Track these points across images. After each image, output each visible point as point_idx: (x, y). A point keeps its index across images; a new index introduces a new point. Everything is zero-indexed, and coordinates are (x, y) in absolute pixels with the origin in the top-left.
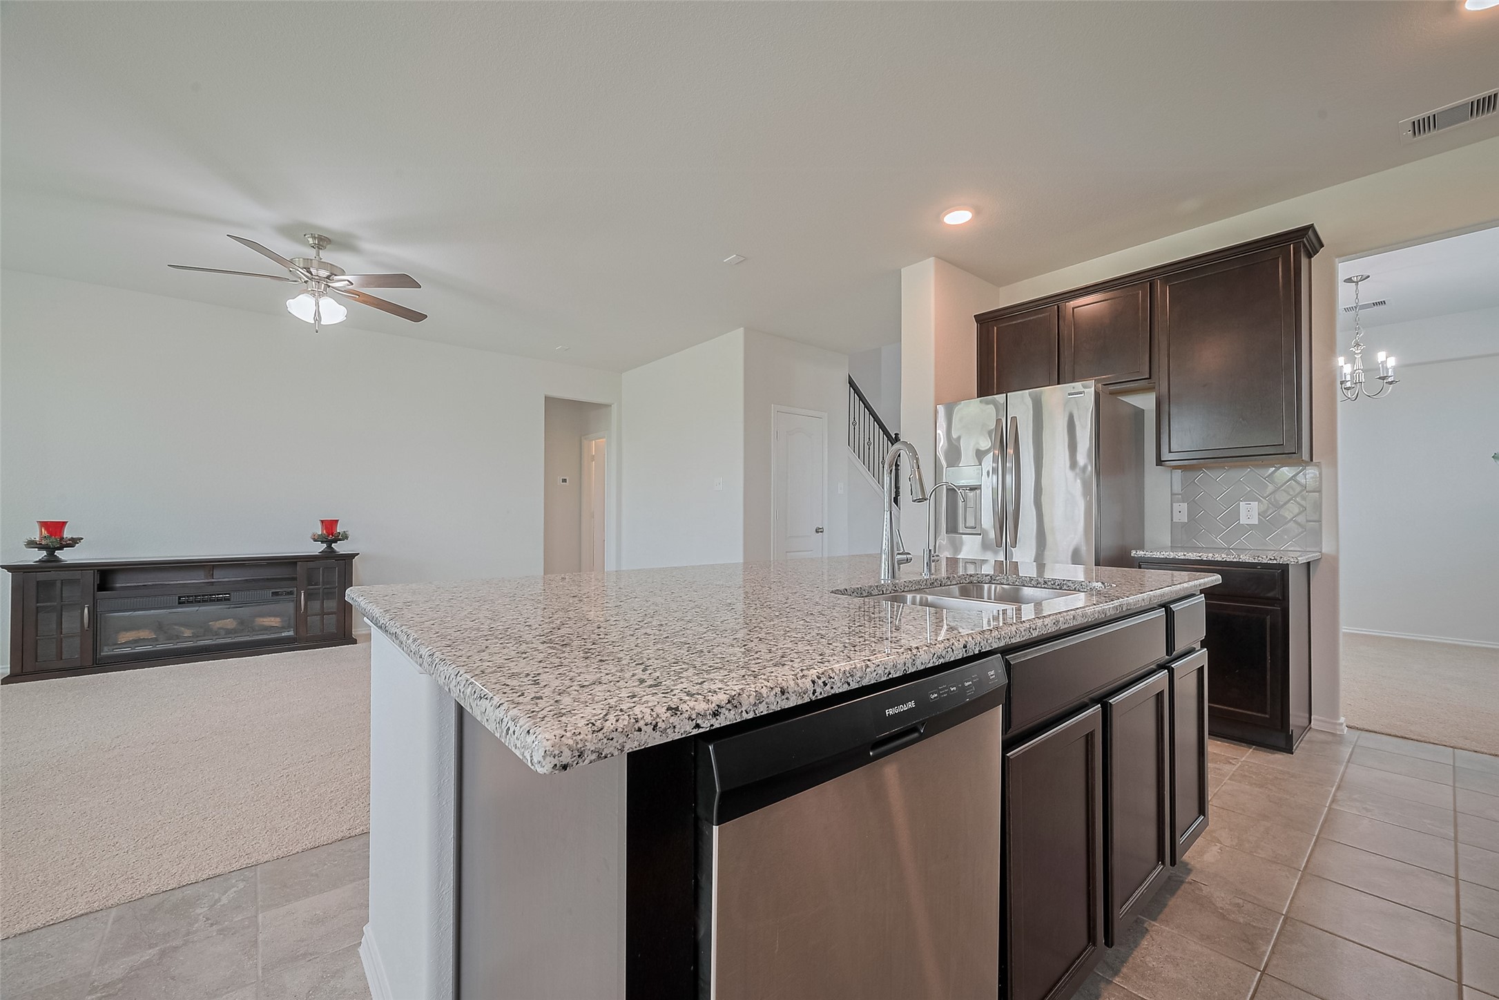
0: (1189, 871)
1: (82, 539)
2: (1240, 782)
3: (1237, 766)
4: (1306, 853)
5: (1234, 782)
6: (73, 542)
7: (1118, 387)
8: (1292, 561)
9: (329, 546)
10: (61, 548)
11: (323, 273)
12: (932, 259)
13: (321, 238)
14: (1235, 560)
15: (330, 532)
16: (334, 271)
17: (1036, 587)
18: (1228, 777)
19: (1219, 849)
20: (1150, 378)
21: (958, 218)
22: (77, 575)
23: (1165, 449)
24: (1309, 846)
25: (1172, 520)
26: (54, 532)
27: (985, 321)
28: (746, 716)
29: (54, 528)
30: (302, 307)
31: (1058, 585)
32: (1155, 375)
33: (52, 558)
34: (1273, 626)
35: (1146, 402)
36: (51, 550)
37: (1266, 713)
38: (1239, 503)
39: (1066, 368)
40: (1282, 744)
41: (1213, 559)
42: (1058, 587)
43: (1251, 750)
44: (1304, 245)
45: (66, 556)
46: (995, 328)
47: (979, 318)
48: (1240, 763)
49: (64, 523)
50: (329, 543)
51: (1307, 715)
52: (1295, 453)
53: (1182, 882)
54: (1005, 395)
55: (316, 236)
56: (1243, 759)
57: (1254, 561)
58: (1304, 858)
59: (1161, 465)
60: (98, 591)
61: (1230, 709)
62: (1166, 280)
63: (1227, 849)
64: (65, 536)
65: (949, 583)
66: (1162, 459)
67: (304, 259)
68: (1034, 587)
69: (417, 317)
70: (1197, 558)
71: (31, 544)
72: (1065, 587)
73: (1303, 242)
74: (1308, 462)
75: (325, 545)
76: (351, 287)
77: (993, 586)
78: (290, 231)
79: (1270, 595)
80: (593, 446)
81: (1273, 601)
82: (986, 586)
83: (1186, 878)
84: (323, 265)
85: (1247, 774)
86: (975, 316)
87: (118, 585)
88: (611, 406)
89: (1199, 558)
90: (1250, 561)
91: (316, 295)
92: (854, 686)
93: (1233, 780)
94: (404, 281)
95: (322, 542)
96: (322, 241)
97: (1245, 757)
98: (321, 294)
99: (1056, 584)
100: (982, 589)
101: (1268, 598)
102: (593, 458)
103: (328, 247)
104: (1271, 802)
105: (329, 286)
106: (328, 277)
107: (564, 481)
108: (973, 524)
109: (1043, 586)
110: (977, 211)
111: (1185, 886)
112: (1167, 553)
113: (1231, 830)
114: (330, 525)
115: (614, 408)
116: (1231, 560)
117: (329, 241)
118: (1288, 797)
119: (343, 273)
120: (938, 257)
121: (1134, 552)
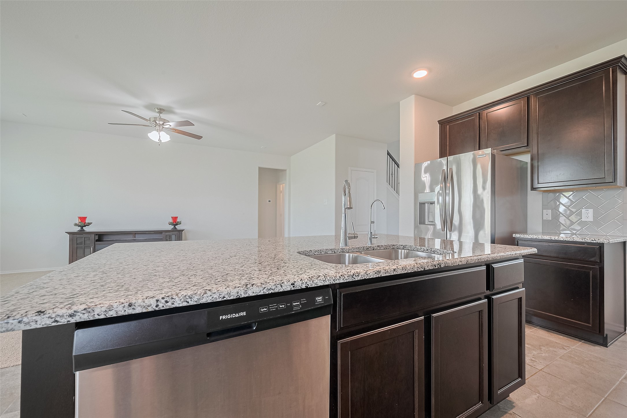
0: (513, 407)
1: (92, 223)
2: (566, 360)
3: (568, 351)
4: (594, 407)
5: (562, 360)
6: (89, 224)
7: (510, 151)
8: (605, 242)
9: (175, 227)
10: (85, 226)
11: (161, 123)
12: (414, 95)
13: (160, 109)
14: (571, 240)
15: (175, 222)
16: (165, 121)
17: (423, 252)
18: (559, 357)
19: (537, 397)
20: (528, 145)
21: (420, 74)
22: (89, 236)
23: (536, 181)
24: (598, 403)
25: (543, 219)
26: (83, 222)
27: (442, 123)
28: (97, 317)
29: (83, 219)
30: (154, 136)
31: (433, 251)
32: (530, 144)
33: (82, 230)
34: (594, 277)
35: (526, 158)
36: (82, 227)
37: (589, 324)
38: (581, 211)
39: (483, 143)
40: (601, 341)
41: (558, 239)
42: (433, 253)
43: (581, 343)
44: (620, 68)
45: (86, 229)
46: (448, 126)
47: (440, 122)
48: (570, 350)
49: (86, 217)
50: (175, 225)
51: (623, 326)
52: (613, 182)
53: (506, 413)
54: (447, 157)
55: (159, 108)
56: (574, 347)
57: (582, 241)
58: (592, 410)
59: (535, 190)
60: (96, 242)
61: (568, 319)
62: (536, 95)
63: (543, 397)
64: (86, 222)
65: (379, 249)
66: (534, 187)
67: (154, 117)
68: (422, 252)
69: (199, 137)
70: (549, 239)
71: (76, 225)
72: (436, 253)
73: (619, 65)
74: (624, 187)
75: (173, 226)
76: (171, 127)
77: (403, 250)
78: (150, 107)
79: (592, 259)
80: (281, 187)
81: (594, 263)
82: (400, 250)
83: (509, 411)
84: (161, 119)
85: (572, 356)
86: (438, 121)
87: (104, 240)
88: (286, 170)
89: (550, 239)
90: (580, 241)
91: (159, 131)
92: (192, 303)
93: (562, 359)
94: (188, 123)
95: (172, 225)
96: (161, 110)
97: (575, 346)
98: (161, 131)
99: (432, 251)
100: (398, 252)
101: (591, 261)
102: (281, 192)
103: (163, 112)
104: (582, 373)
105: (164, 128)
106: (163, 124)
107: (270, 201)
108: (432, 220)
109: (426, 252)
110: (430, 70)
111: (507, 415)
112: (532, 236)
113: (549, 387)
114: (175, 219)
115: (288, 171)
116: (569, 240)
117: (164, 110)
118: (594, 372)
119: (169, 122)
120: (417, 94)
121: (514, 235)
